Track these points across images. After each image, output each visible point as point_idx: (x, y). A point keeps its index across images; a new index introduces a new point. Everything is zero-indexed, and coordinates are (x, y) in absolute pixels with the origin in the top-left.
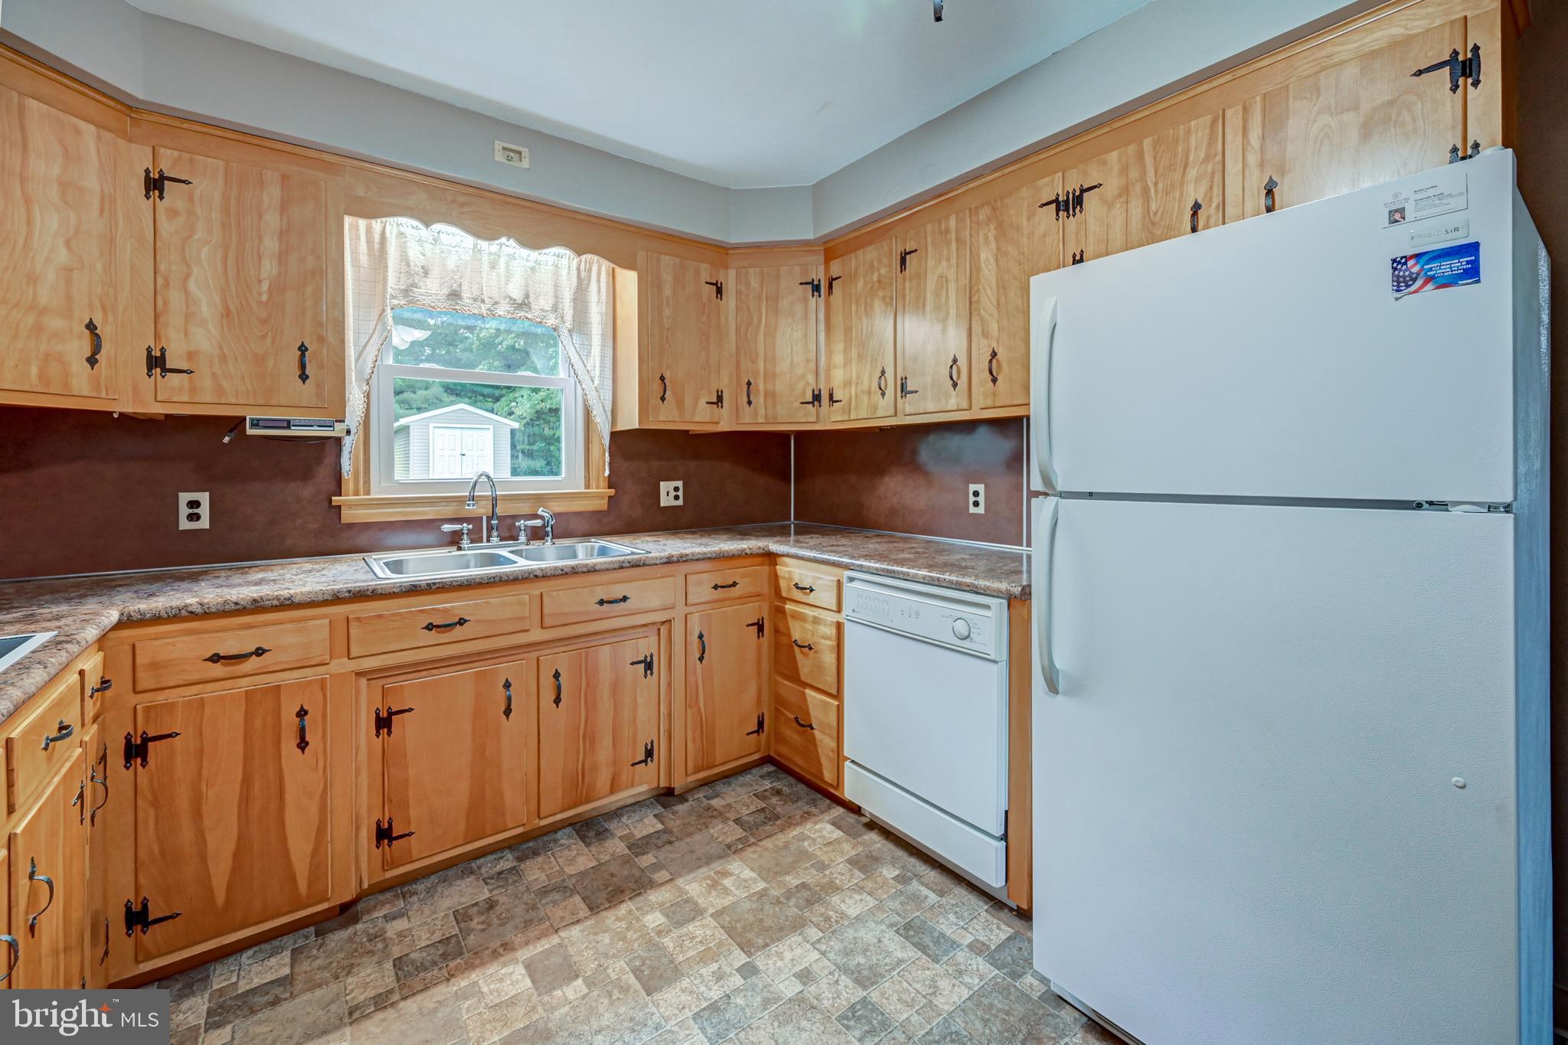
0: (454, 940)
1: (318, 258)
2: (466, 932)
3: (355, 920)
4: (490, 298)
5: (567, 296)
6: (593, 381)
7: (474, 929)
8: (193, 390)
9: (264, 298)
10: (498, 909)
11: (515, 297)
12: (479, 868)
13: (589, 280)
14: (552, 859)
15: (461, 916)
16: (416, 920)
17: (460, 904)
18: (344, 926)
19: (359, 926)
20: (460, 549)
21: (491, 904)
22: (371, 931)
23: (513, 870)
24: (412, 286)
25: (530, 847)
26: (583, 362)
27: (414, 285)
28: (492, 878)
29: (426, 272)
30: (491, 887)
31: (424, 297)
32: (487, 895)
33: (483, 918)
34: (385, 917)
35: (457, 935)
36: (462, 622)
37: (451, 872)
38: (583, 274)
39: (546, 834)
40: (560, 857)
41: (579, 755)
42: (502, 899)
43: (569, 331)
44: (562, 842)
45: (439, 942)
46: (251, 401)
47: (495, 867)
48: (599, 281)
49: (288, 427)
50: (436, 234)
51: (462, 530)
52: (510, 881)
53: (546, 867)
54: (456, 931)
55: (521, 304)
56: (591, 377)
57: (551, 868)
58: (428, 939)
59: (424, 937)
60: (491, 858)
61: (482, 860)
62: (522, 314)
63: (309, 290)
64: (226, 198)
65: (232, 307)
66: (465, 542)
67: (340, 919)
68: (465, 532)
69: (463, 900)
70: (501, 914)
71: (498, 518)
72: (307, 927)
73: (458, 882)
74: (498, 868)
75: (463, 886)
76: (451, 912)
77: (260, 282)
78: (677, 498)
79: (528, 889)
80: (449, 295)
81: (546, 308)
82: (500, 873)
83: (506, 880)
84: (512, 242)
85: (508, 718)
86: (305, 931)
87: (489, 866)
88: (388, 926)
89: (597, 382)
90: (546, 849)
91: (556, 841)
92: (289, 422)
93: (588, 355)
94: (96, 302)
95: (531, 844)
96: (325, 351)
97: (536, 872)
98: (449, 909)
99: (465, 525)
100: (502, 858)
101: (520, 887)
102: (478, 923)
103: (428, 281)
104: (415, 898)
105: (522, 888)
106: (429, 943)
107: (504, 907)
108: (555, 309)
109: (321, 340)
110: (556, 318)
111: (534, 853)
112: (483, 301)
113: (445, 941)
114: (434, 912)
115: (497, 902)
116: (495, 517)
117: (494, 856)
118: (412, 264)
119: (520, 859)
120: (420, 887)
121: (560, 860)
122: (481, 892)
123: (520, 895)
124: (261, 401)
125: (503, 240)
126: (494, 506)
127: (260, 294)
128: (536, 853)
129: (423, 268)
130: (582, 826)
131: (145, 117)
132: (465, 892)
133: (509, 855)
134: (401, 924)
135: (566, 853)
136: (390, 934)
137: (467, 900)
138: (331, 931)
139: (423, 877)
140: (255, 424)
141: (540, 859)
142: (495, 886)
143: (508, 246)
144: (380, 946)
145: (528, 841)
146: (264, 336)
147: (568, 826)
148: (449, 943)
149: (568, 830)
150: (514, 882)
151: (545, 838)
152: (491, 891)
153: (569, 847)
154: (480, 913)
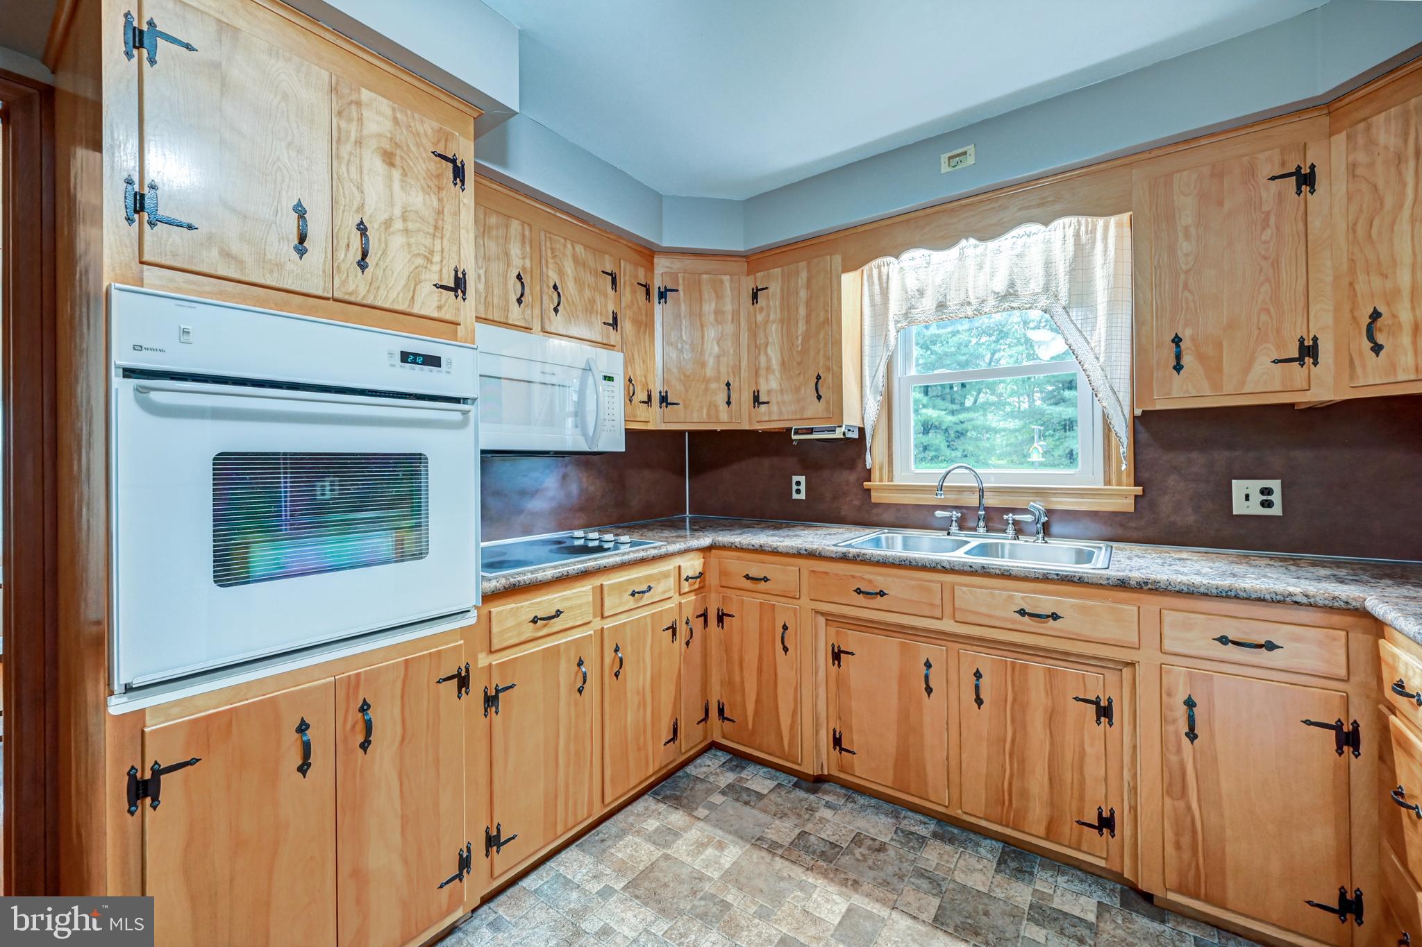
0: (837, 849)
1: (826, 311)
2: (849, 851)
3: (814, 791)
4: (978, 298)
5: (1061, 269)
6: (1098, 358)
7: (854, 854)
8: (770, 413)
9: (800, 348)
10: (881, 856)
11: (998, 291)
12: (905, 817)
13: (1094, 242)
14: (957, 856)
15: (858, 840)
16: (837, 819)
17: (867, 831)
18: (808, 790)
19: (812, 797)
20: (949, 534)
21: (882, 848)
22: (813, 805)
23: (922, 840)
24: (910, 308)
25: (954, 834)
26: (1086, 339)
27: (912, 307)
28: (902, 832)
29: (921, 293)
30: (895, 837)
31: (920, 315)
32: (887, 840)
33: (866, 852)
34: (827, 802)
35: (842, 848)
36: (882, 594)
37: (886, 806)
38: (1084, 239)
39: (975, 833)
40: (965, 860)
41: (1005, 771)
42: (891, 852)
43: (1064, 308)
44: (982, 850)
45: (830, 843)
46: (794, 417)
47: (914, 826)
48: (1105, 238)
49: (811, 433)
50: (928, 258)
51: (951, 517)
52: (911, 844)
53: (946, 857)
54: (844, 846)
55: (1005, 295)
56: (1095, 354)
57: (948, 861)
58: (828, 835)
59: (828, 833)
60: (919, 817)
61: (910, 814)
62: (1007, 304)
63: (821, 335)
64: (782, 290)
65: (786, 359)
66: (954, 529)
67: (810, 785)
68: (954, 519)
69: (872, 830)
70: (878, 861)
71: (986, 509)
72: (795, 776)
73: (882, 816)
74: (912, 829)
75: (882, 821)
76: (857, 831)
77: (797, 338)
78: (1267, 504)
79: (914, 861)
80: (937, 307)
81: (1037, 291)
82: (912, 833)
83: (910, 840)
84: (972, 241)
85: (929, 696)
86: (792, 778)
87: (913, 823)
88: (822, 809)
89: (1102, 359)
90: (963, 844)
91: (978, 845)
92: (812, 429)
93: (1093, 329)
94: (730, 370)
95: (956, 831)
96: (830, 376)
97: (934, 855)
98: (858, 828)
99: (954, 513)
100: (925, 823)
101: (911, 855)
102: (860, 853)
103: (924, 300)
104: (850, 805)
105: (911, 856)
106: (826, 839)
107: (885, 857)
108: (1046, 289)
109: (828, 369)
110: (1047, 298)
111: (949, 840)
112: (969, 304)
113: (833, 845)
114: (849, 823)
115: (886, 850)
116: (982, 508)
117: (922, 818)
118: (909, 290)
119: (935, 835)
120: (862, 800)
121: (961, 861)
122: (886, 834)
123: (903, 860)
124: (798, 417)
125: (963, 242)
126: (981, 497)
127: (797, 346)
128: (951, 840)
129: (918, 290)
130: (1014, 852)
131: (752, 258)
132: (878, 826)
133: (932, 826)
134: (827, 814)
135: (973, 861)
136: (817, 815)
137: (872, 832)
138: (800, 788)
139: (870, 796)
140: (797, 432)
141: (948, 848)
142: (897, 838)
143: (969, 245)
144: (807, 816)
145: (957, 826)
146: (800, 374)
147: (1002, 841)
148: (834, 849)
149: (999, 845)
150: (913, 848)
151: (972, 836)
152: (892, 839)
153: (980, 858)
154: (869, 848)
